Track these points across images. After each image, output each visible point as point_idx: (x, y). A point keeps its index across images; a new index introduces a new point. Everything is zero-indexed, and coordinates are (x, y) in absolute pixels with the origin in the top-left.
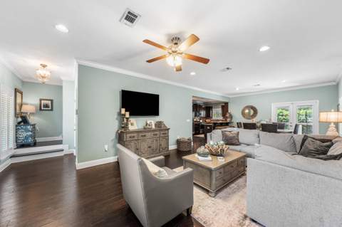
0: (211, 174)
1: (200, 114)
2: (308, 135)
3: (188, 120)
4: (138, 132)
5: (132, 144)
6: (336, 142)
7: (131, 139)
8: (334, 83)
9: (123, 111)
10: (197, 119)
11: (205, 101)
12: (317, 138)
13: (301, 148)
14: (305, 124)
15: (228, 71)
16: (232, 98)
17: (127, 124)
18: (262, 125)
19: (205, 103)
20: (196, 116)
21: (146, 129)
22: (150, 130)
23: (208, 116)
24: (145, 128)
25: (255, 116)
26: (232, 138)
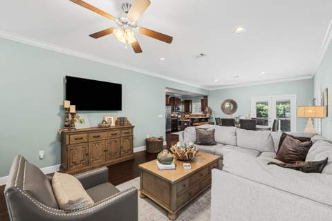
0: (171, 189)
1: (179, 109)
2: (287, 133)
3: (161, 116)
4: (88, 132)
5: (80, 148)
6: (316, 141)
7: (77, 142)
8: (310, 77)
9: (67, 104)
10: (175, 114)
11: (184, 94)
12: (295, 136)
13: (279, 147)
14: (283, 119)
15: (203, 58)
16: (211, 91)
17: (72, 122)
18: (241, 121)
19: (184, 96)
20: (173, 110)
21: (103, 128)
22: (108, 129)
23: (187, 110)
24: (100, 127)
25: (235, 111)
26: (206, 137)
